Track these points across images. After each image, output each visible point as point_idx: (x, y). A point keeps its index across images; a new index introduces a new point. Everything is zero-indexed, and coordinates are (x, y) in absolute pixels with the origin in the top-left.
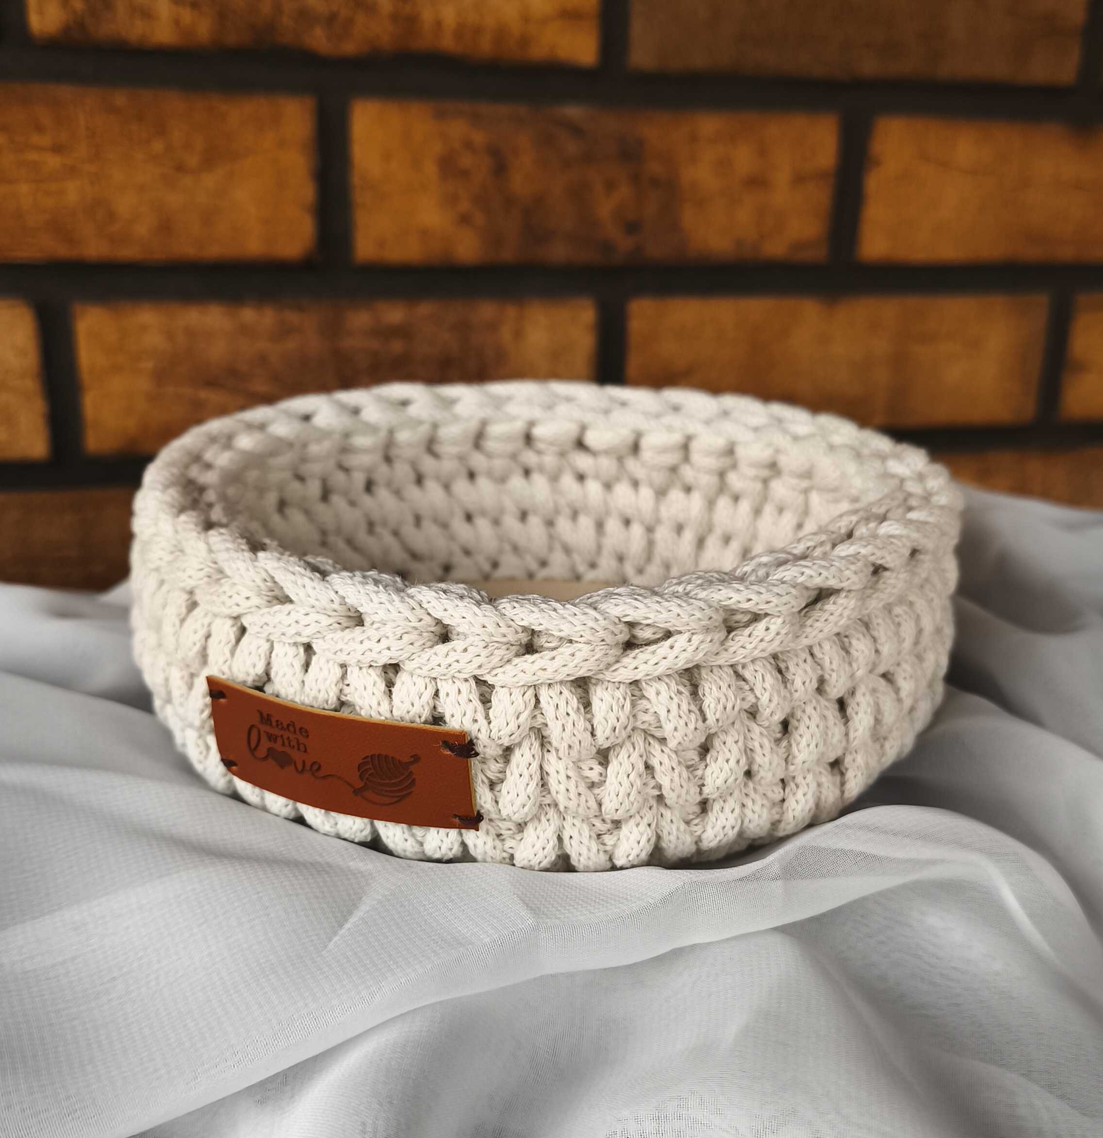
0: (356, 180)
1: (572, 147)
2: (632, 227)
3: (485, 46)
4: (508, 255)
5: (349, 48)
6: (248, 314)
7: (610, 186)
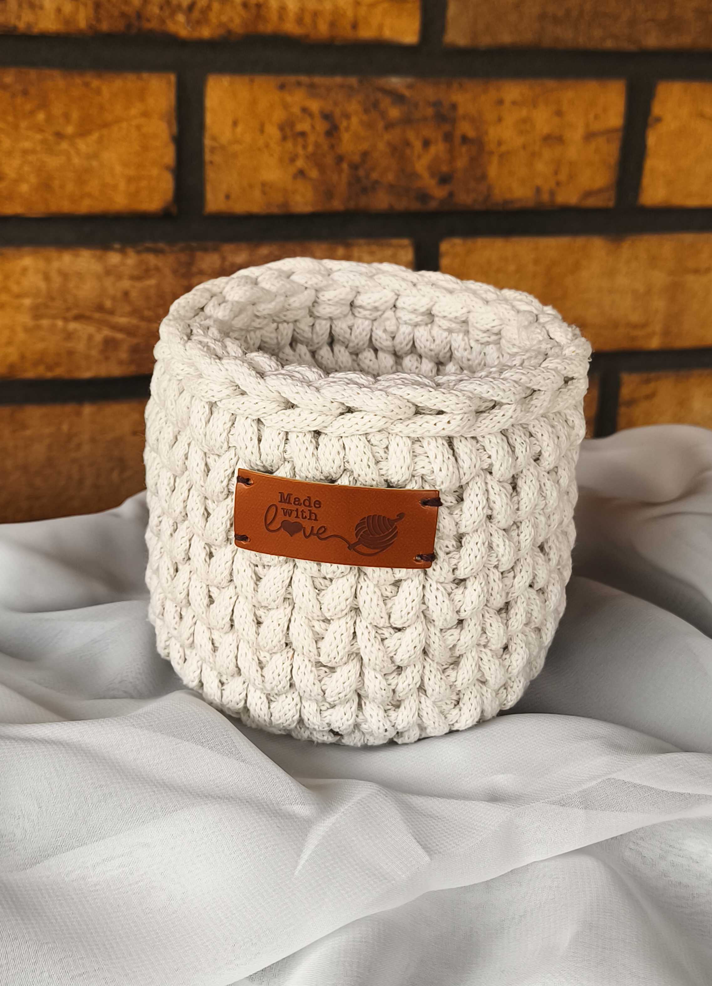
0: (208, 142)
1: (394, 113)
2: (444, 180)
3: (323, 29)
4: (337, 205)
5: (206, 33)
6: (114, 258)
7: (426, 144)
